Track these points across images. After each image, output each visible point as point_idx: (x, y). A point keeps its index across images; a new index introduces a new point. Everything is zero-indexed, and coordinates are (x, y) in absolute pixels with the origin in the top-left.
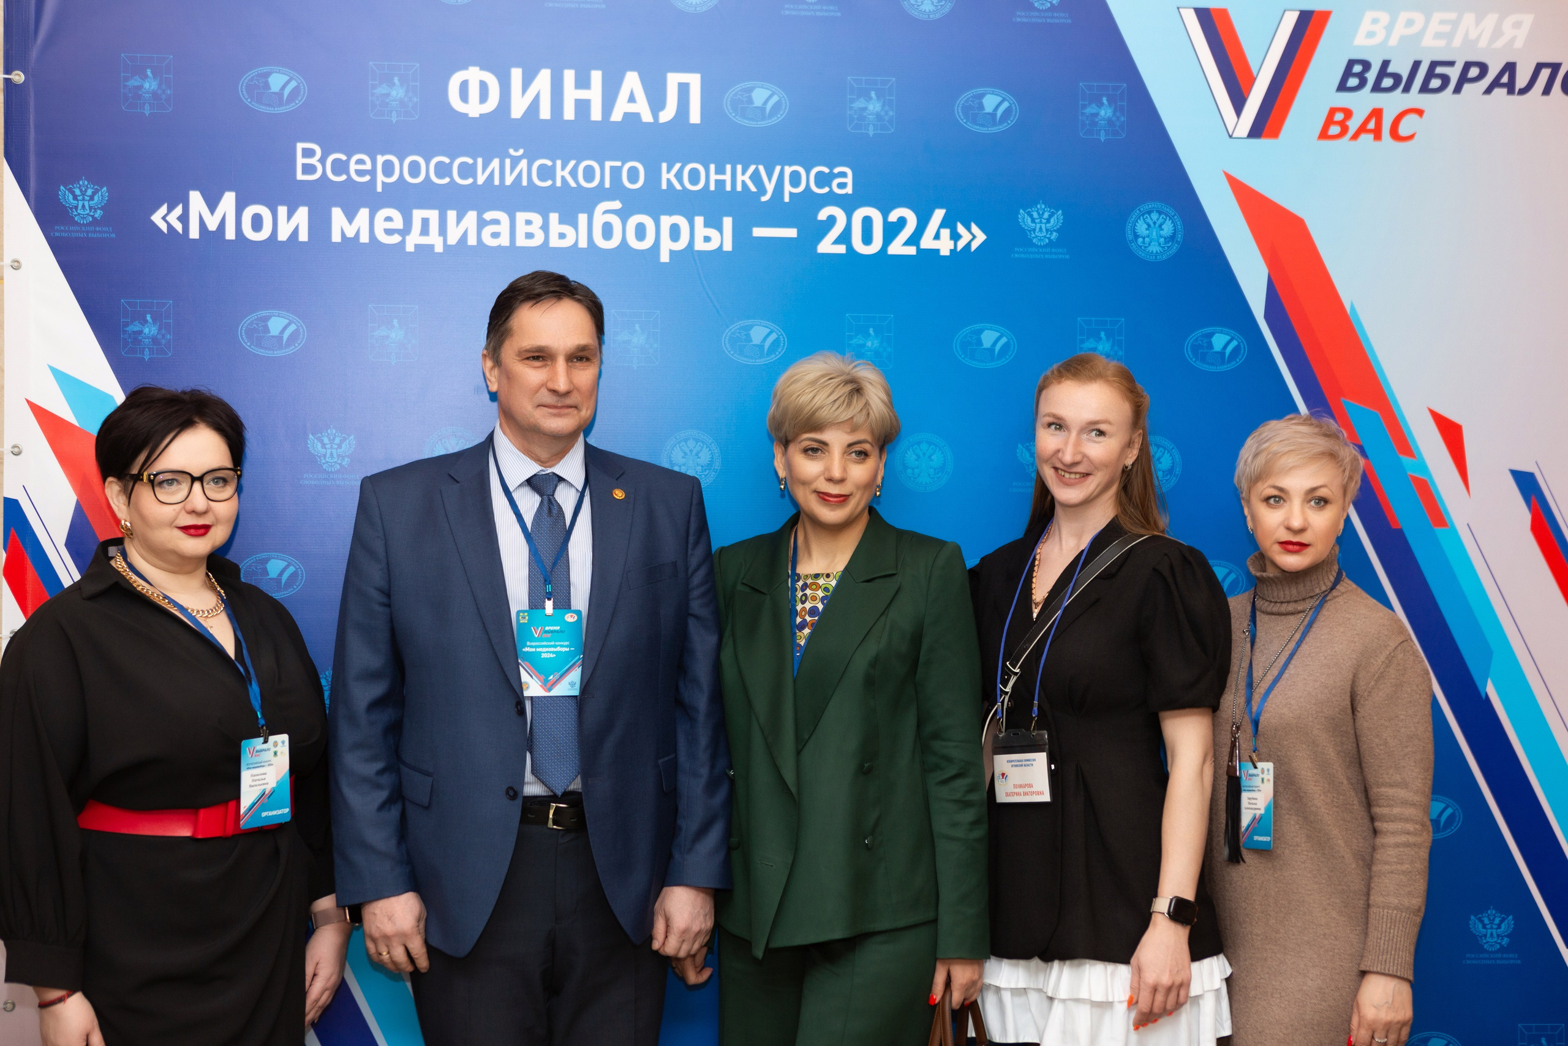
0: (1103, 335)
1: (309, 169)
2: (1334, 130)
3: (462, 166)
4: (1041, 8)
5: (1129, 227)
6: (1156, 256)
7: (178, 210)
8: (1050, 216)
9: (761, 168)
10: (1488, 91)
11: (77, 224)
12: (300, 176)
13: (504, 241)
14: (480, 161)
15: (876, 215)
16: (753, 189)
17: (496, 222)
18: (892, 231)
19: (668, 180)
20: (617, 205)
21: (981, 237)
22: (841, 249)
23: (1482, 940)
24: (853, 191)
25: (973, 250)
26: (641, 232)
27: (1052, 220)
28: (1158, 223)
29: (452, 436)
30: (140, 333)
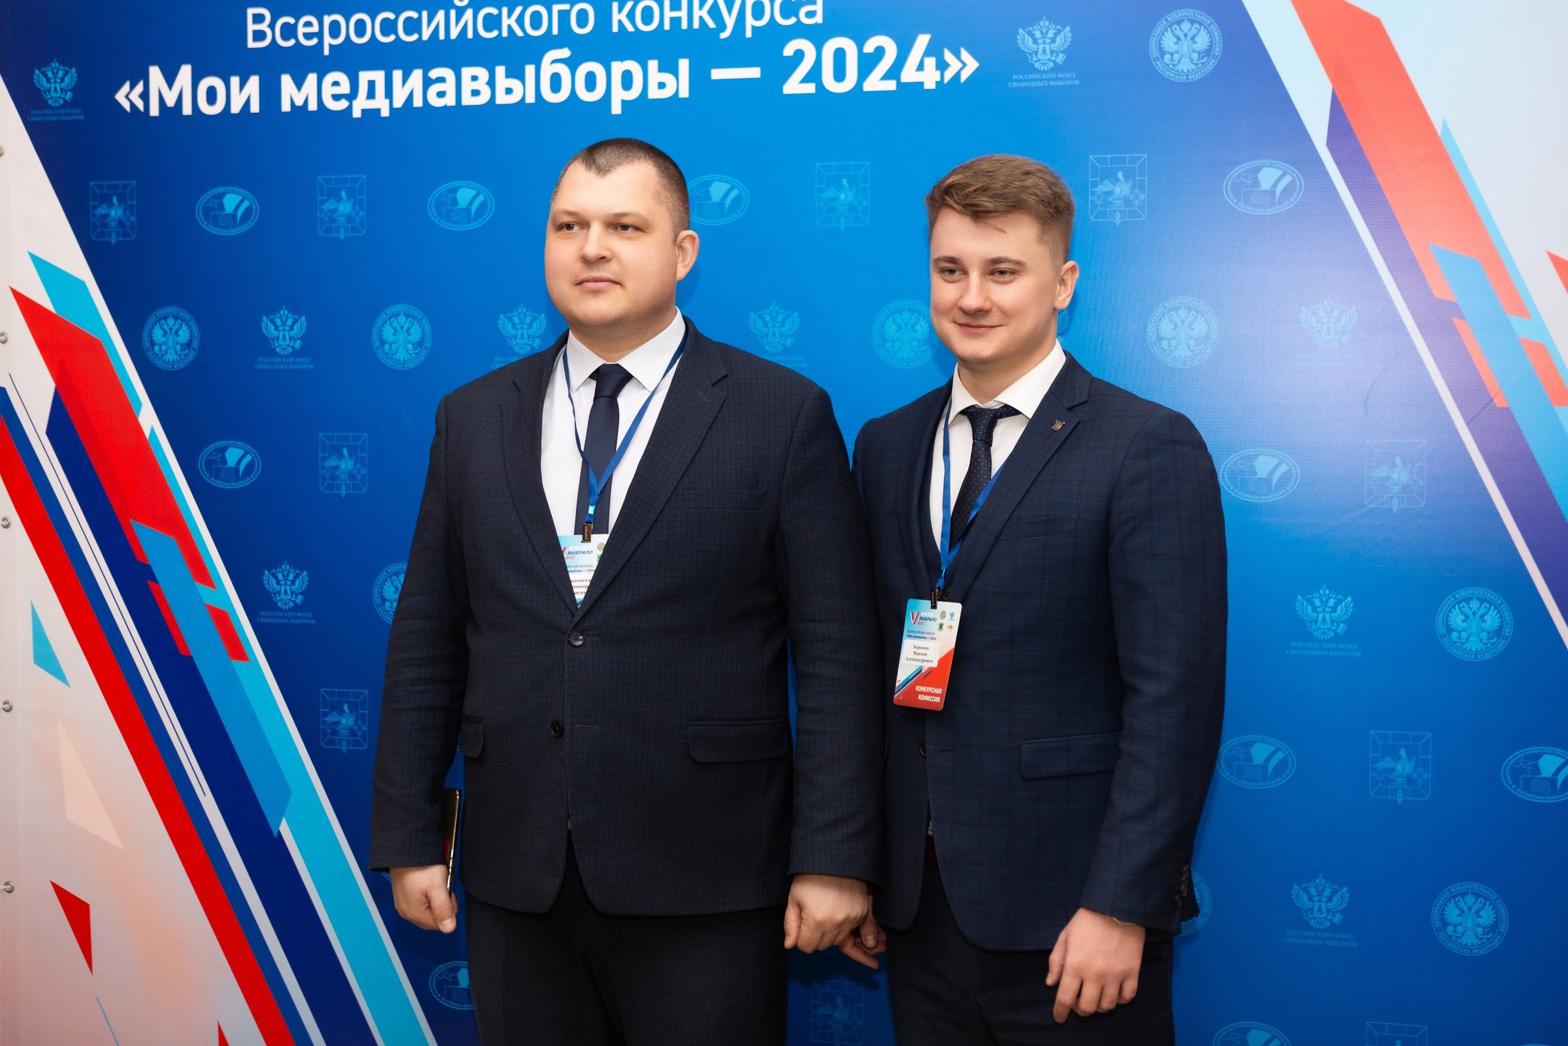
0: (1120, 175)
1: (259, 36)
3: (408, 20)
5: (1153, 42)
6: (1187, 76)
7: (140, 88)
8: (1056, 35)
11: (50, 107)
12: (251, 44)
13: (450, 100)
14: (425, 14)
15: (848, 45)
16: (712, 25)
17: (441, 80)
18: (867, 63)
19: (620, 22)
20: (565, 53)
21: (972, 65)
22: (810, 88)
24: (823, 19)
25: (963, 79)
26: (591, 81)
27: (1058, 39)
28: (1190, 35)
29: (399, 314)
30: (107, 215)
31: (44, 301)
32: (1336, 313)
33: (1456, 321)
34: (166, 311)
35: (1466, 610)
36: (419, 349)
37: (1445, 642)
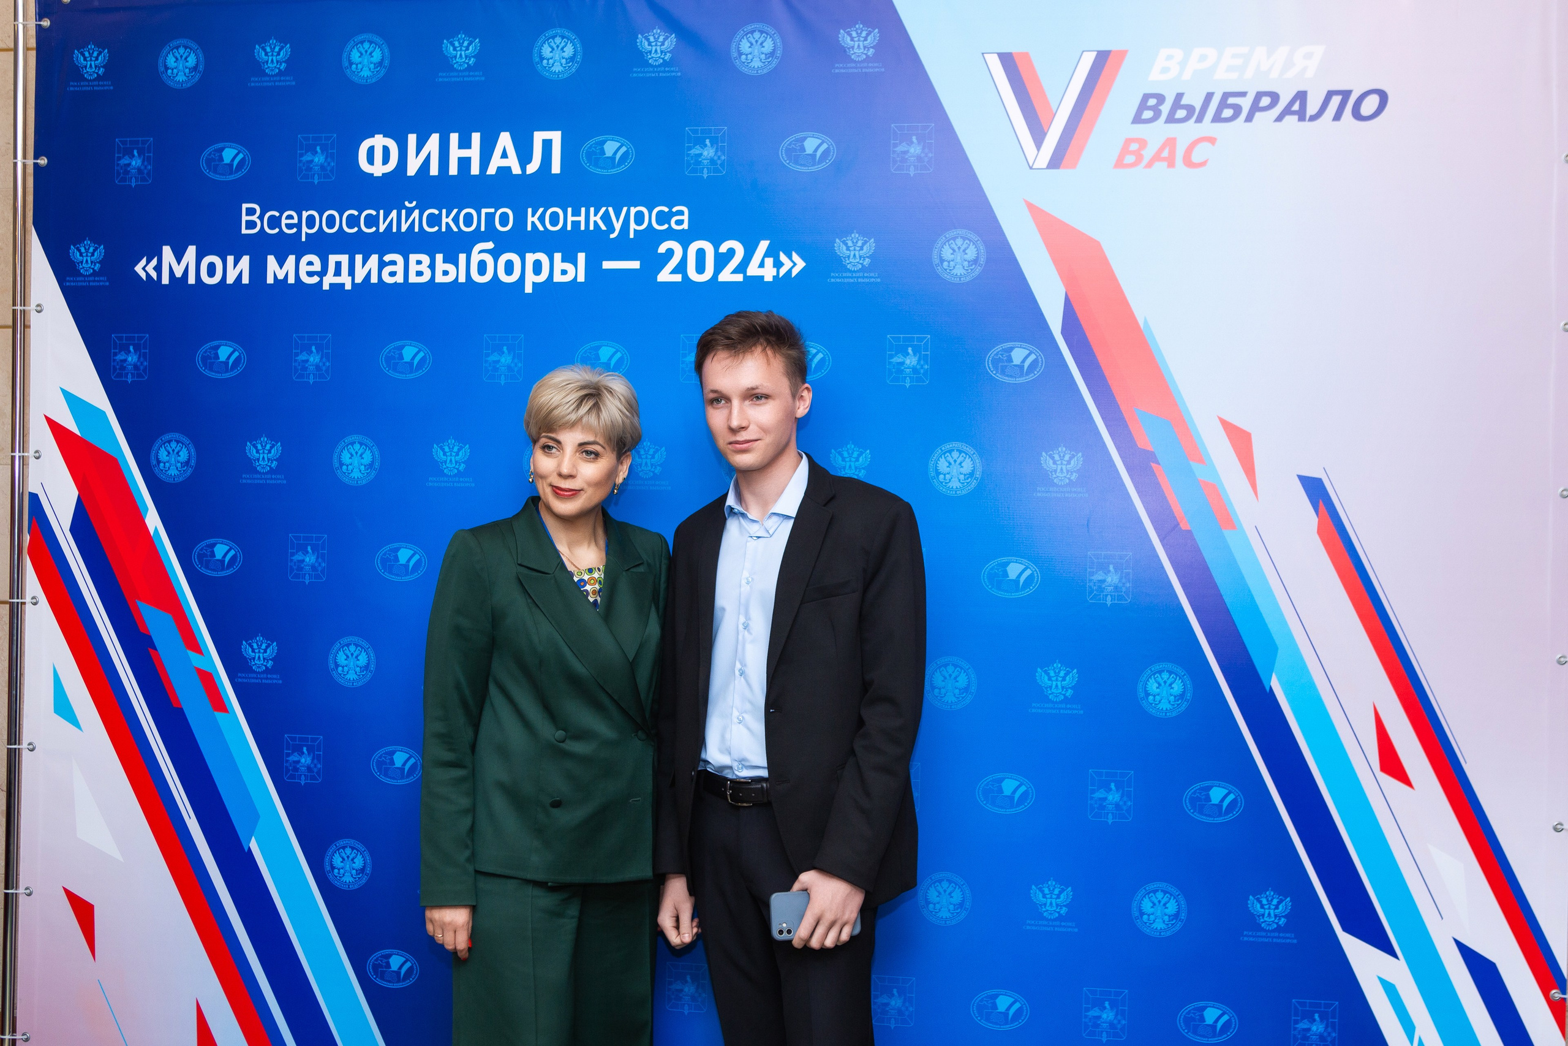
0: (910, 350)
1: (251, 225)
2: (1130, 159)
3: (367, 216)
4: (857, 60)
5: (935, 253)
6: (960, 278)
7: (154, 262)
8: (864, 244)
9: (611, 209)
10: (1279, 119)
11: (82, 275)
12: (244, 231)
13: (399, 279)
14: (382, 212)
15: (708, 247)
16: (603, 228)
17: (394, 263)
18: (722, 261)
19: (533, 223)
20: (490, 245)
21: (801, 264)
22: (678, 278)
23: (1260, 919)
24: (689, 226)
25: (793, 276)
26: (509, 268)
27: (865, 248)
28: (963, 248)
29: (355, 443)
30: (125, 360)
31: (71, 425)
32: (1067, 457)
33: (1153, 465)
34: (170, 436)
35: (1159, 679)
36: (369, 470)
37: (1144, 704)
